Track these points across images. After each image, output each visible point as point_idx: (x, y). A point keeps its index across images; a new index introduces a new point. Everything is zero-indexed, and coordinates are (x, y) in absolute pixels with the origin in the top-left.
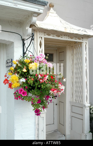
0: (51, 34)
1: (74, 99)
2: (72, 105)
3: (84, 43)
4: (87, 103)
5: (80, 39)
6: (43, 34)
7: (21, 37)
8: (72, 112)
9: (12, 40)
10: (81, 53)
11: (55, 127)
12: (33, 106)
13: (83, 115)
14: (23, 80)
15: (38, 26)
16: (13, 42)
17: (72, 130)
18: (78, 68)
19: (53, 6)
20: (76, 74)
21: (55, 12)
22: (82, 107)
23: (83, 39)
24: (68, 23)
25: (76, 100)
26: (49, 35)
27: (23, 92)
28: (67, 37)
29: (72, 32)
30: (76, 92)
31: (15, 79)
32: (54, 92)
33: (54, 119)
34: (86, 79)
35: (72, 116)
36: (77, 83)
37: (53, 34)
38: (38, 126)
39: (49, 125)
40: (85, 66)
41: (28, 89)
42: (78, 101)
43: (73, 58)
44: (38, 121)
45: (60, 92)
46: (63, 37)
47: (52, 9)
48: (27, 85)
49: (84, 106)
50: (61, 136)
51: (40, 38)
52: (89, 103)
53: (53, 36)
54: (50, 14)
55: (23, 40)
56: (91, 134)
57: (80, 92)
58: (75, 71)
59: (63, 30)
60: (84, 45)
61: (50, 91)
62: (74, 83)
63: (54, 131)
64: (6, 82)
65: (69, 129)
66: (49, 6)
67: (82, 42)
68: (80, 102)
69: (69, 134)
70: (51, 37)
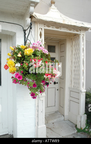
0: (51, 26)
1: (73, 85)
2: (71, 91)
3: (82, 35)
4: (83, 89)
5: (77, 31)
6: (43, 26)
7: (23, 28)
8: (70, 97)
9: (14, 31)
10: (79, 45)
11: (56, 109)
12: (30, 90)
13: (79, 99)
14: (18, 65)
15: (38, 18)
16: (16, 33)
17: (70, 111)
18: (76, 57)
19: (54, 3)
20: (74, 63)
21: (56, 8)
22: (79, 92)
23: (80, 31)
24: (67, 17)
25: (74, 87)
26: (49, 26)
27: (19, 76)
28: (66, 29)
29: (70, 24)
30: (74, 80)
31: (11, 63)
32: (48, 76)
33: (55, 102)
34: (83, 68)
35: (70, 100)
36: (75, 71)
37: (53, 26)
38: (38, 108)
39: (51, 106)
40: (82, 56)
41: (25, 74)
42: (76, 87)
43: (72, 49)
44: (38, 103)
45: (55, 77)
46: (62, 28)
47: (53, 5)
48: (23, 70)
49: (81, 91)
50: (60, 116)
51: (41, 29)
52: (85, 89)
53: (53, 28)
54: (51, 9)
55: (25, 31)
56: (86, 115)
57: (78, 80)
58: (73, 61)
59: (61, 22)
60: (81, 36)
61: (45, 76)
62: (73, 72)
63: (55, 112)
64: (6, 67)
65: (68, 111)
66: (51, 2)
67: (80, 34)
68: (78, 88)
69: (67, 115)
70: (50, 28)
